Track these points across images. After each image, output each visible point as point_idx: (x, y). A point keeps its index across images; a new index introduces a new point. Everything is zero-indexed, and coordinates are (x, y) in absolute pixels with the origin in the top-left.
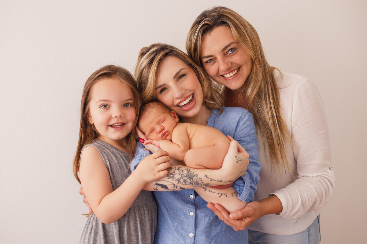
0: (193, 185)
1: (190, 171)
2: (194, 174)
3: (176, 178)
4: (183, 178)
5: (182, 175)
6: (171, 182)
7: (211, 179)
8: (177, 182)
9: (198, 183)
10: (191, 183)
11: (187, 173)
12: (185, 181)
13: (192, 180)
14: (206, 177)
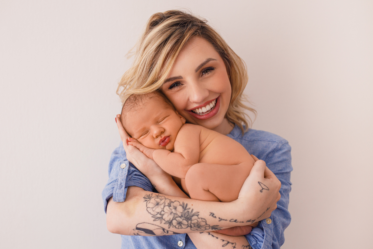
0: (192, 229)
1: (187, 208)
2: (194, 212)
3: (167, 220)
4: (177, 219)
5: (174, 214)
6: (158, 226)
7: (219, 218)
8: (168, 224)
9: (200, 225)
10: (189, 225)
11: (182, 211)
12: (180, 223)
13: (190, 222)
14: (213, 216)
